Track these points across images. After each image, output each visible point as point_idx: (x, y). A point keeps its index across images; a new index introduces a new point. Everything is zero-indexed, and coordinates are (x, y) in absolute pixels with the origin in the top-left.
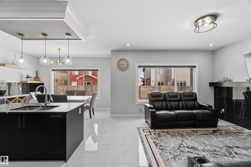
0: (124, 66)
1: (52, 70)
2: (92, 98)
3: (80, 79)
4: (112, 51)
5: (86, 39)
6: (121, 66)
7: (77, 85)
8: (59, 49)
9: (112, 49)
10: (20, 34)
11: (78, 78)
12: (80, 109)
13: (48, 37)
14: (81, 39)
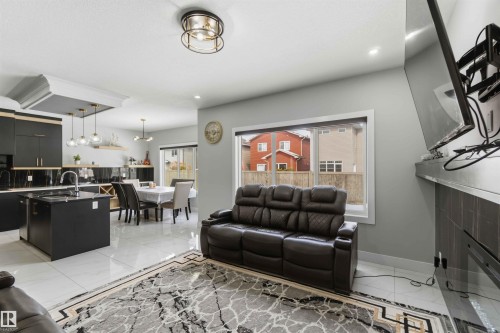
0: (216, 135)
1: (161, 149)
3: (267, 158)
6: (211, 136)
8: (143, 120)
11: (264, 158)
12: (94, 203)
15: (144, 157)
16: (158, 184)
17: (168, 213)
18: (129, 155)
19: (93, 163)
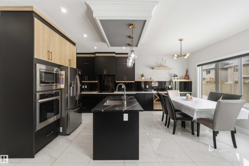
1: (198, 66)
8: (181, 40)
15: (185, 74)
16: (196, 96)
17: (206, 131)
18: (173, 72)
19: (151, 78)
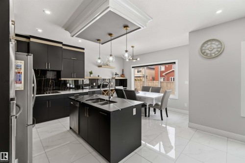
0: (213, 52)
1: (133, 67)
2: (164, 97)
3: (166, 74)
4: (190, 33)
5: (146, 26)
6: (208, 51)
7: (164, 80)
8: (133, 47)
9: (190, 30)
10: (98, 40)
11: (164, 74)
12: (134, 110)
13: (114, 36)
14: (140, 28)
15: (122, 73)
18: (115, 71)
19: (98, 76)
